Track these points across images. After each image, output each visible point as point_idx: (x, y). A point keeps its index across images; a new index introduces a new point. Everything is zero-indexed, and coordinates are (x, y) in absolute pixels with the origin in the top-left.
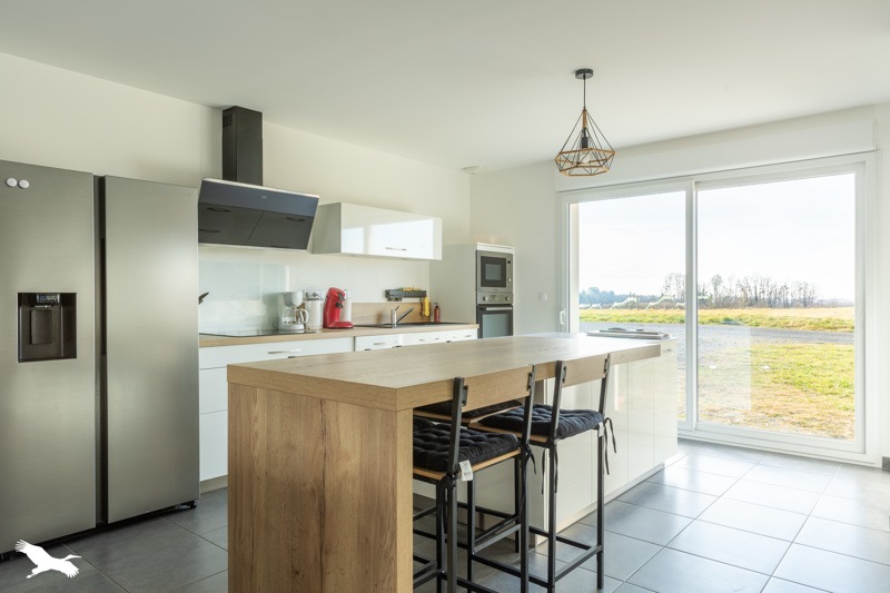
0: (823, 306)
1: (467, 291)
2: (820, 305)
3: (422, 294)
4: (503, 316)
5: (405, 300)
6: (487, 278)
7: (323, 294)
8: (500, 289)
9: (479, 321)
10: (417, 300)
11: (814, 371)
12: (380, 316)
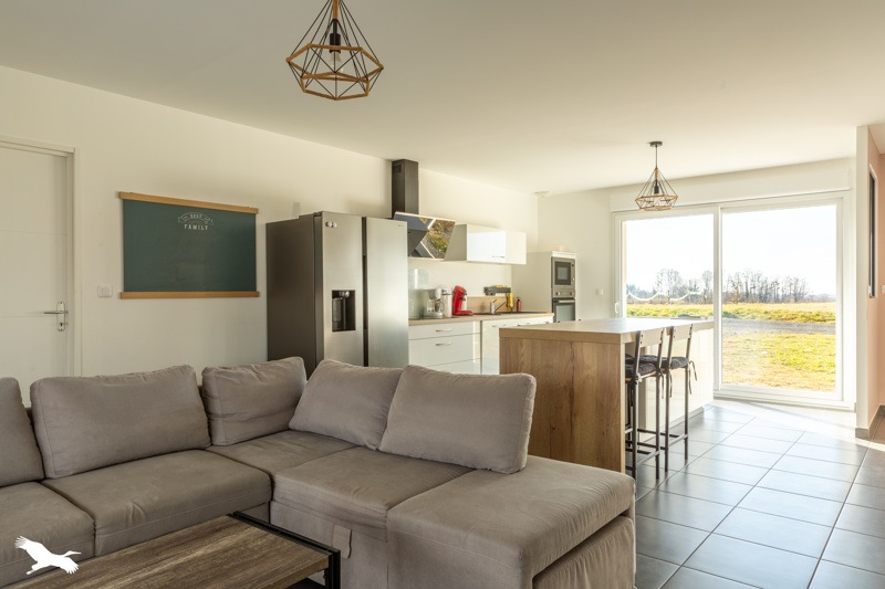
0: (813, 301)
1: (545, 288)
2: (812, 299)
3: (507, 291)
4: (569, 307)
5: (497, 295)
6: (560, 278)
7: (449, 291)
8: (567, 286)
9: (554, 310)
10: (503, 295)
11: (806, 355)
12: (483, 307)
